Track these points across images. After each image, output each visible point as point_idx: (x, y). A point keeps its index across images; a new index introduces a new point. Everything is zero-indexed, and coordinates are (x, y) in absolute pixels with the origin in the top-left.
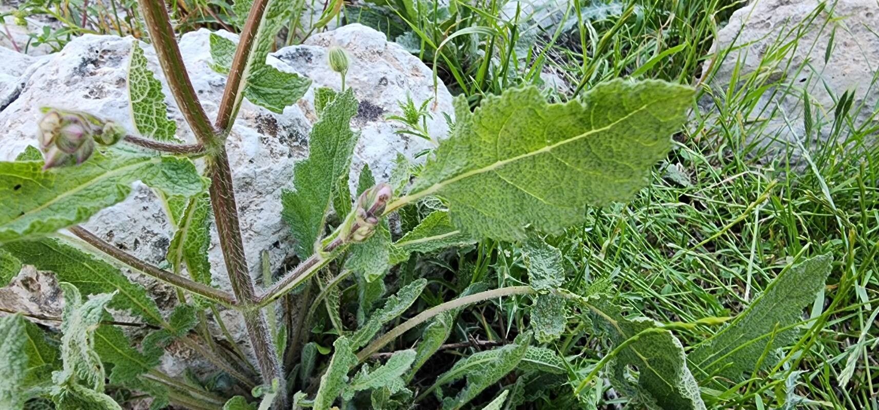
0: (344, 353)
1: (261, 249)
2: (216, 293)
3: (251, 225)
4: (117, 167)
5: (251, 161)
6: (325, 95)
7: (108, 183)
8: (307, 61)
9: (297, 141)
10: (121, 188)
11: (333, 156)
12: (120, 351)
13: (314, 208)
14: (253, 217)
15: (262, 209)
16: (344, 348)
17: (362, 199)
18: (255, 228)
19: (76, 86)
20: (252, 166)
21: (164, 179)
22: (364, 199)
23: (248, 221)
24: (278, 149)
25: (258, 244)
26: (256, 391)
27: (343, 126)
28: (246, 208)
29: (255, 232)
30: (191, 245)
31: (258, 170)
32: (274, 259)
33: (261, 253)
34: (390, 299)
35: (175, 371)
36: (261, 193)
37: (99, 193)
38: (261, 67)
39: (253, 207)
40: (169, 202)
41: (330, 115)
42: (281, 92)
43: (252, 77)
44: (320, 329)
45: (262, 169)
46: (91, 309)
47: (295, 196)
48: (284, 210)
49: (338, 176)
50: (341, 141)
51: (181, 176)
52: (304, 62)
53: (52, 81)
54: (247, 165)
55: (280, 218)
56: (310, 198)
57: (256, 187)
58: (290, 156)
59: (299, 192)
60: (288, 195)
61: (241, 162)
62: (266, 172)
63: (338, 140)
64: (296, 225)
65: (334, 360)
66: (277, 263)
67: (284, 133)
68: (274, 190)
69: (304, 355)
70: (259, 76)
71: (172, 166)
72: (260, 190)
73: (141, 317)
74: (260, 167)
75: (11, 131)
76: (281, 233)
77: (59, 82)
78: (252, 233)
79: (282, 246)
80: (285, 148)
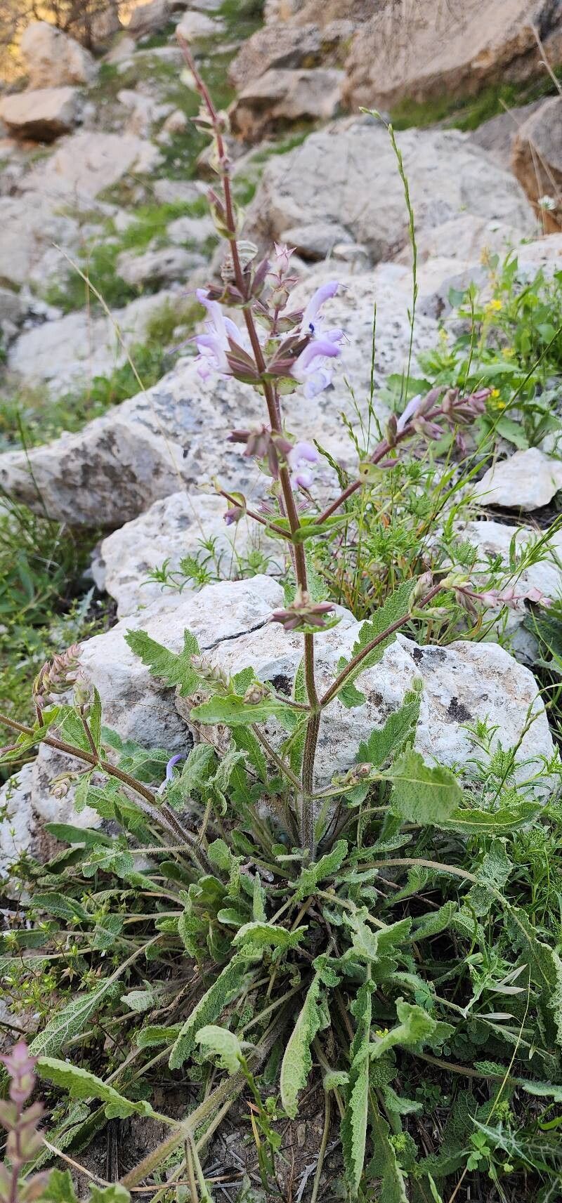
0: (342, 850)
1: (336, 769)
3: (337, 753)
5: (353, 716)
8: (441, 660)
9: (389, 713)
14: (340, 748)
15: (347, 746)
16: (343, 847)
18: (338, 755)
20: (353, 719)
23: (336, 750)
24: (375, 716)
25: (335, 765)
28: (339, 741)
29: (337, 758)
30: (295, 748)
31: (355, 723)
33: (334, 771)
35: (263, 816)
36: (351, 737)
38: (350, 684)
39: (343, 743)
41: (402, 712)
43: (344, 687)
45: (358, 723)
46: (238, 756)
47: (367, 748)
48: (358, 753)
50: (403, 730)
52: (437, 660)
53: (279, 627)
54: (350, 717)
57: (350, 732)
58: (378, 722)
59: (369, 747)
60: (364, 746)
61: (348, 714)
62: (359, 726)
63: (401, 728)
67: (385, 707)
68: (359, 739)
70: (348, 688)
72: (351, 735)
73: (258, 773)
75: (248, 646)
80: (380, 717)
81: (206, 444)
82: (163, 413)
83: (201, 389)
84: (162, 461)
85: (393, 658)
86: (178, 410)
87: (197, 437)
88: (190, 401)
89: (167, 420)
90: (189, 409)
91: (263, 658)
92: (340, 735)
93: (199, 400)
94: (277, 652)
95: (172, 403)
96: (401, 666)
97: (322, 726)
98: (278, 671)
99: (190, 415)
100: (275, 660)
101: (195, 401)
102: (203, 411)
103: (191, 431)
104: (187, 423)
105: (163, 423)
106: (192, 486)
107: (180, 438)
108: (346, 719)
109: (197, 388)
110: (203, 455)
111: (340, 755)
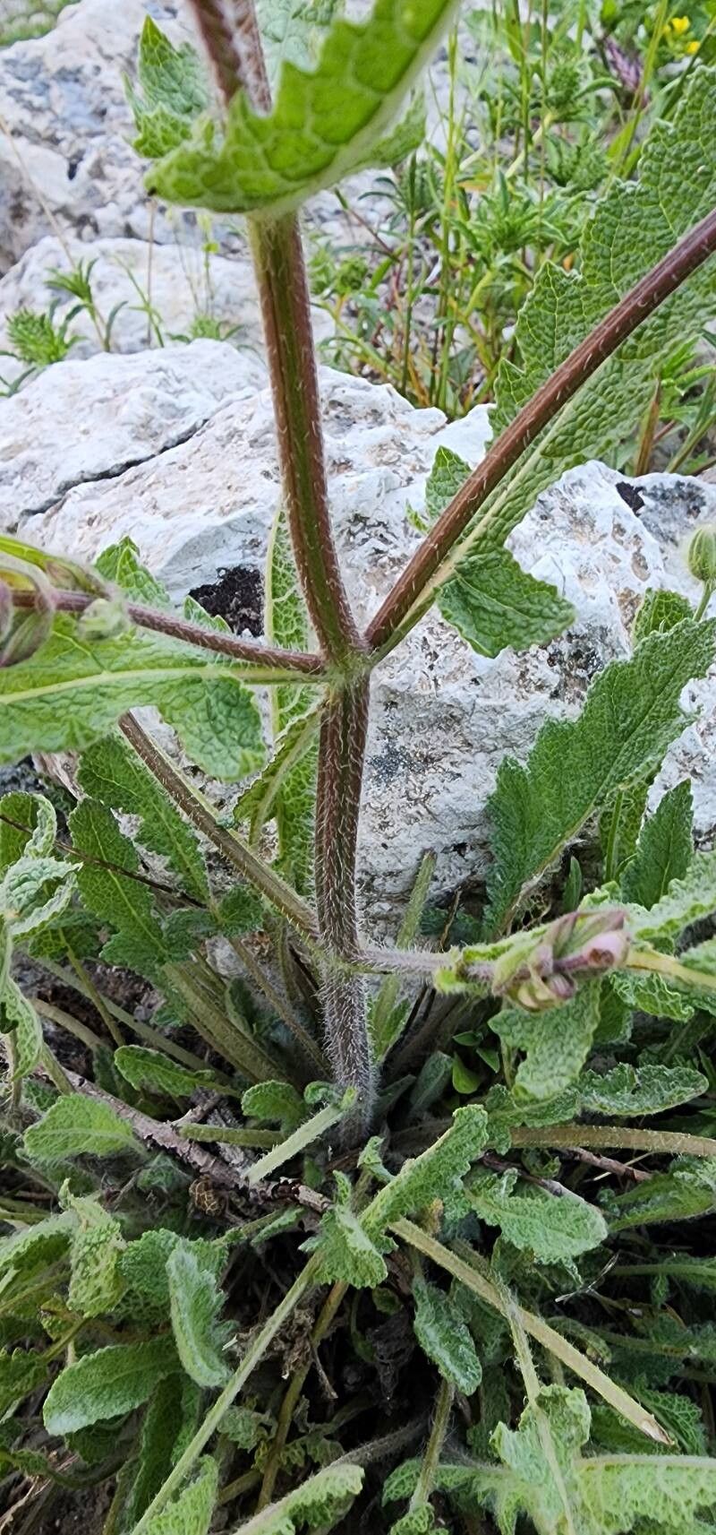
0: (469, 1138)
1: (428, 845)
2: (292, 907)
3: (428, 796)
4: (126, 668)
5: (475, 681)
6: (668, 606)
7: (88, 697)
8: (689, 512)
9: (586, 668)
10: (76, 730)
11: (625, 739)
12: (134, 912)
13: (551, 819)
14: (437, 782)
15: (459, 775)
16: (473, 1127)
17: (560, 928)
18: (431, 803)
19: (262, 450)
20: (474, 691)
21: (202, 715)
22: (566, 931)
23: (426, 788)
24: (539, 675)
25: (426, 834)
26: (314, 1090)
27: (667, 688)
28: (433, 760)
29: (430, 812)
30: (292, 800)
31: (481, 702)
32: (446, 871)
33: (424, 852)
34: (622, 1069)
35: (228, 968)
36: (469, 745)
37: (60, 713)
38: (490, 551)
39: (445, 764)
40: (281, 716)
41: (649, 658)
42: (510, 615)
43: (466, 565)
44: (475, 1038)
45: (491, 702)
46: (26, 880)
47: (524, 779)
48: (497, 794)
49: (619, 782)
50: (652, 718)
51: (233, 722)
52: (682, 511)
53: (236, 431)
54: (466, 685)
55: (484, 805)
56: (549, 796)
57: (466, 731)
58: (555, 695)
59: (533, 776)
60: (513, 772)
61: (459, 675)
62: (494, 710)
63: (646, 713)
64: (507, 830)
65: (446, 1141)
66: (447, 882)
67: (565, 647)
68: (496, 749)
69: (428, 1068)
70: (481, 568)
71: (228, 697)
72: (470, 738)
73: (180, 877)
74: (488, 697)
75: (146, 494)
76: (476, 832)
77: (244, 436)
78: (423, 811)
79: (470, 855)
80: (553, 677)
81: (113, 149)
82: (27, 97)
83: (100, 50)
84: (26, 187)
85: (579, 501)
86: (56, 90)
87: (96, 141)
88: (79, 71)
89: (36, 110)
90: (77, 87)
91: (184, 519)
92: (437, 740)
93: (98, 69)
94: (227, 498)
95: (42, 76)
96: (604, 524)
97: (376, 718)
98: (231, 558)
99: (80, 99)
100: (220, 521)
101: (88, 71)
102: (105, 89)
103: (82, 130)
104: (74, 114)
105: (26, 116)
106: (88, 230)
107: (64, 145)
108: (453, 691)
109: (92, 48)
110: (108, 169)
111: (438, 803)
